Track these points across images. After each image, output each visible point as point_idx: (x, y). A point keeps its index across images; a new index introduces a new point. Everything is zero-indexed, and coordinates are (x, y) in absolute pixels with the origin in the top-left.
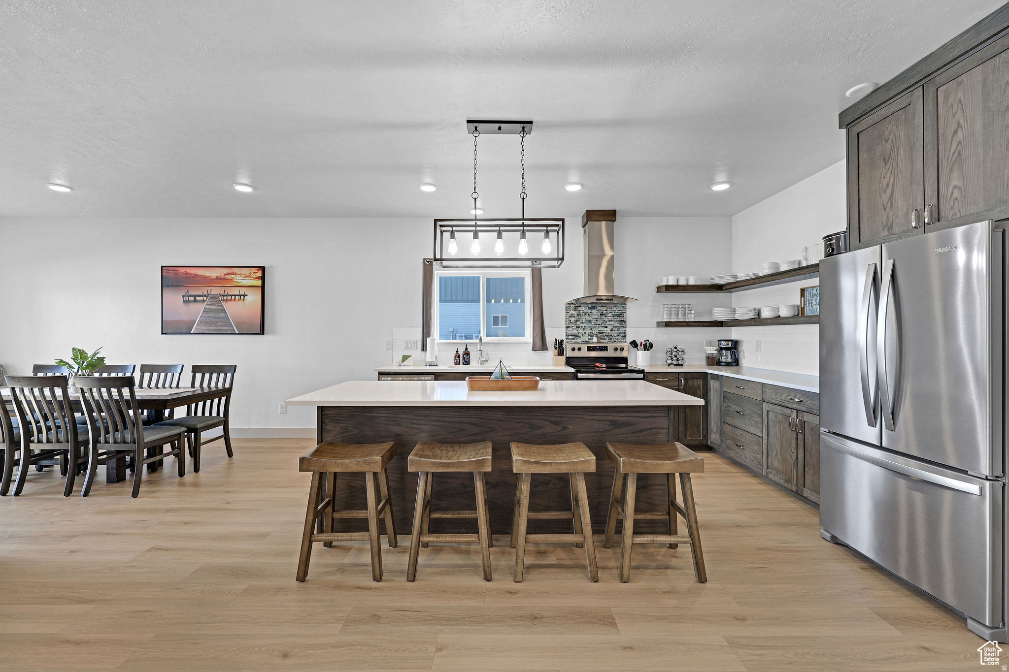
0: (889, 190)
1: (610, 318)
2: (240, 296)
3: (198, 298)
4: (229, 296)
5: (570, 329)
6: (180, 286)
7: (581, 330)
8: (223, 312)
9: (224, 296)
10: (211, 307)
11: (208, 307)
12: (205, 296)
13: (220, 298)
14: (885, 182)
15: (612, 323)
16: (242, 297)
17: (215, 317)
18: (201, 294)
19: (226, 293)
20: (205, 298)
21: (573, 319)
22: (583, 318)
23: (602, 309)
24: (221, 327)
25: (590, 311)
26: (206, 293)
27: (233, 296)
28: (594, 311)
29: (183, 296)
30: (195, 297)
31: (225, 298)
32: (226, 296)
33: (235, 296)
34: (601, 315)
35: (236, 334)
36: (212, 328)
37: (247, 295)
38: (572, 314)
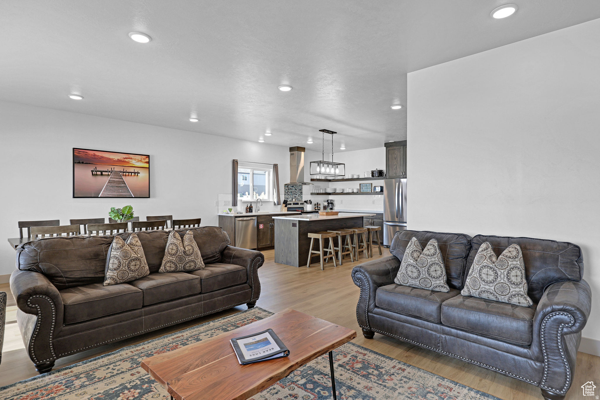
0: (396, 166)
1: (298, 191)
2: (135, 173)
3: (104, 173)
4: (127, 172)
5: (286, 195)
6: (89, 163)
7: (289, 196)
8: (123, 183)
9: (123, 172)
10: (114, 179)
11: (111, 179)
12: (109, 172)
13: (121, 173)
14: (395, 163)
15: (298, 193)
16: (136, 174)
17: (117, 187)
18: (107, 170)
19: (125, 171)
20: (110, 173)
21: (287, 191)
22: (290, 191)
23: (296, 187)
24: (122, 193)
25: (291, 188)
26: (110, 170)
27: (130, 173)
28: (293, 188)
29: (92, 171)
30: (102, 172)
31: (125, 174)
32: (125, 172)
33: (131, 173)
34: (295, 189)
35: (132, 197)
36: (115, 194)
37: (139, 173)
38: (286, 189)
